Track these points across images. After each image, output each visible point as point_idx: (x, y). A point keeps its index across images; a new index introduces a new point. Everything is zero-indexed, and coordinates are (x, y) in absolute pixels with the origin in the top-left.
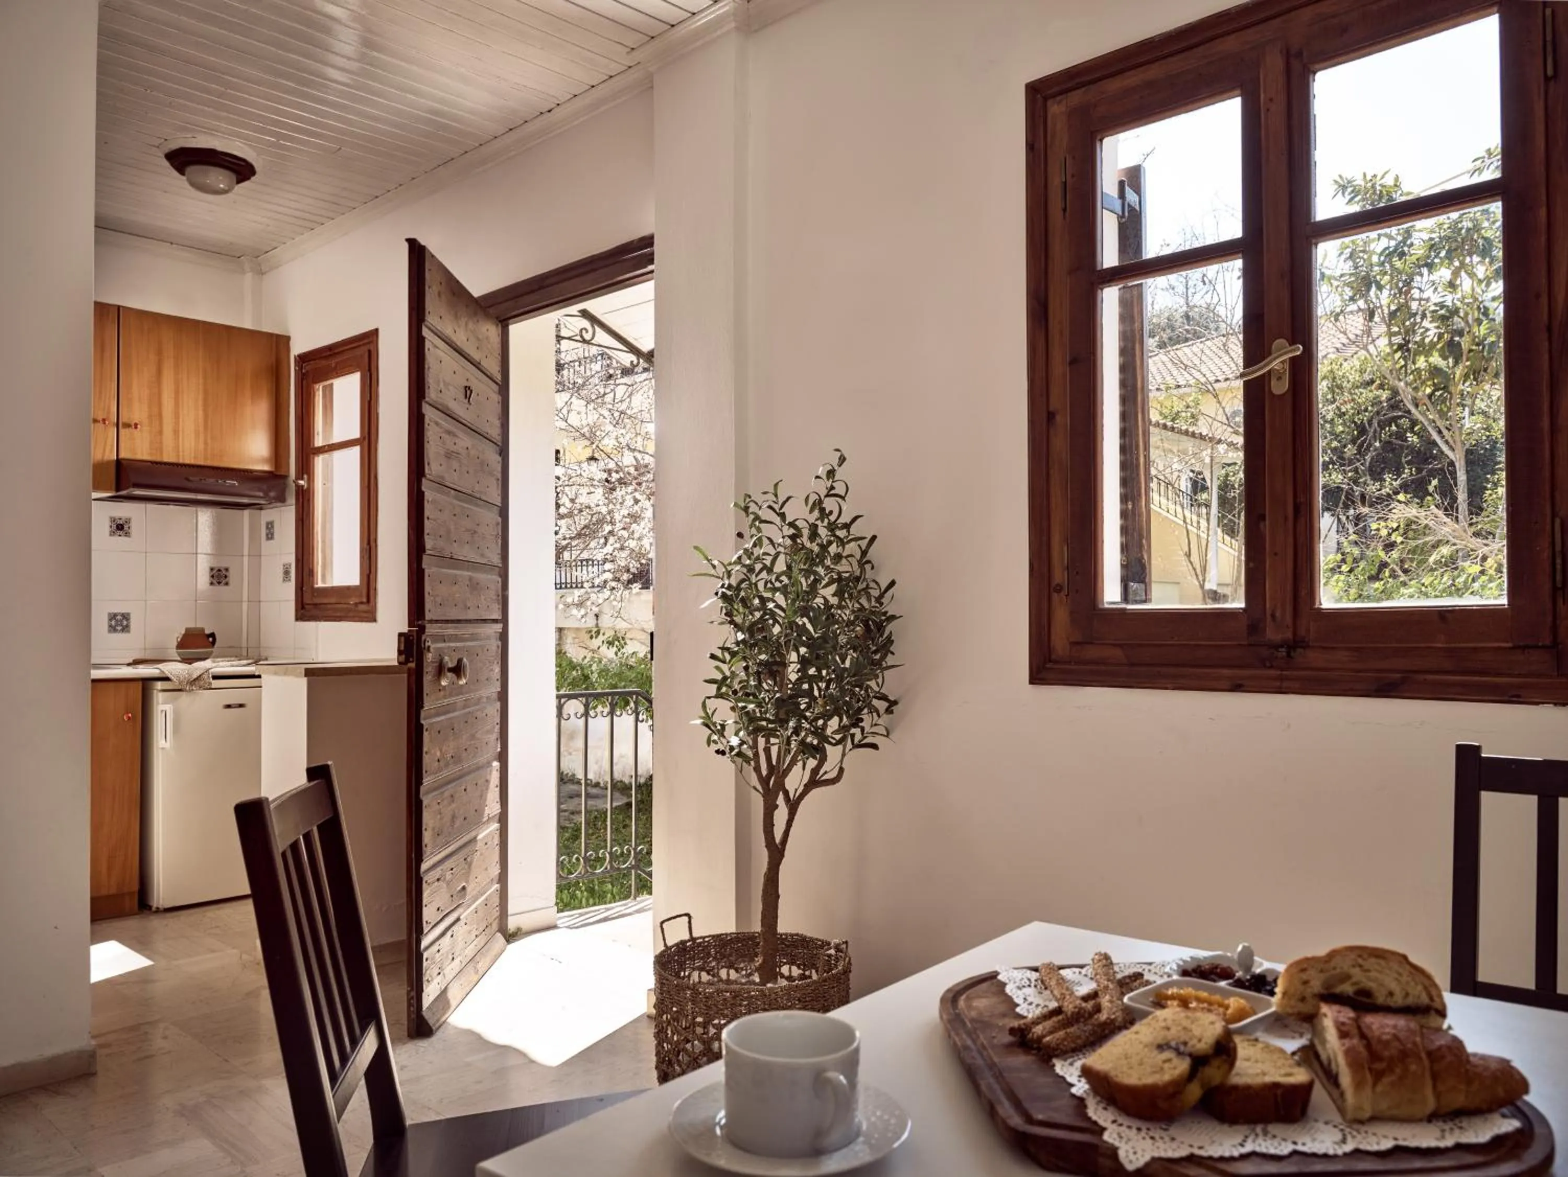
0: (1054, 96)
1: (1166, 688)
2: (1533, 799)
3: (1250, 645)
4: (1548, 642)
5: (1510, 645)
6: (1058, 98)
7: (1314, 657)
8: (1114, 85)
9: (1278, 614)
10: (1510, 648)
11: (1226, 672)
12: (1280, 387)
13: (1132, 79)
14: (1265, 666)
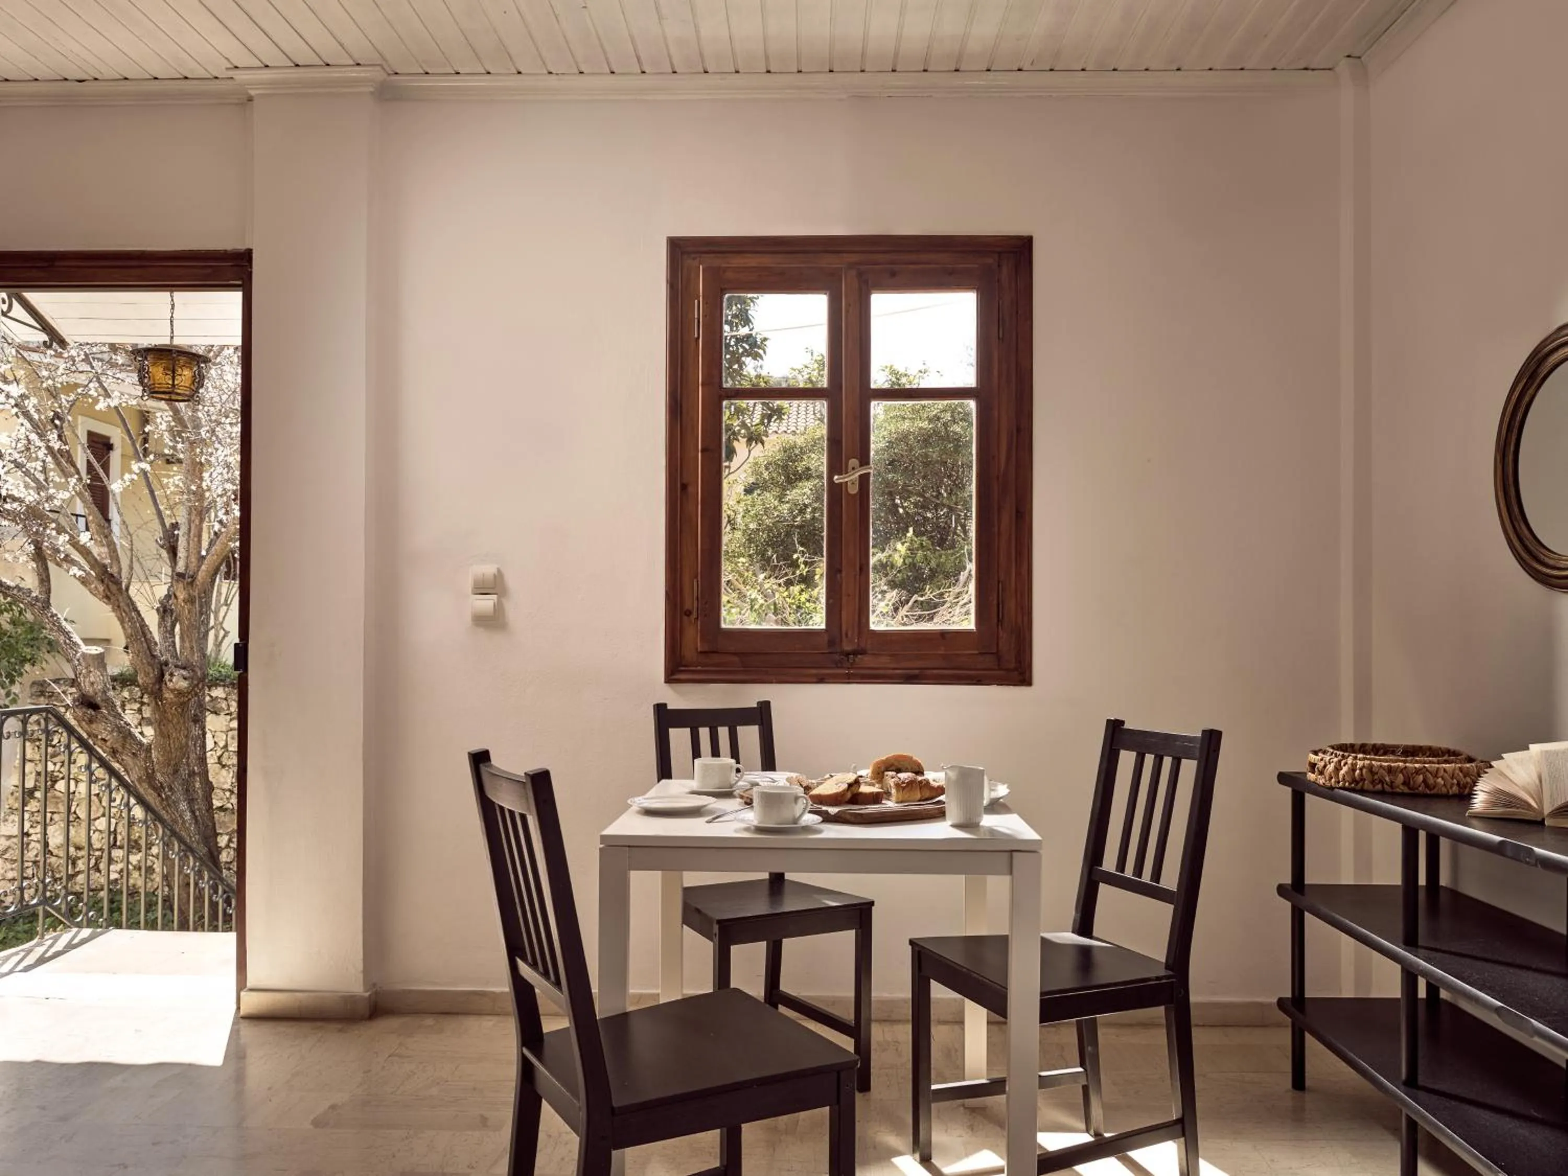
0: (689, 253)
1: (771, 682)
2: (688, 730)
3: (830, 653)
4: (995, 651)
5: (976, 652)
6: (693, 256)
7: (866, 661)
8: (737, 261)
9: (849, 635)
10: (977, 654)
11: (814, 671)
12: (854, 490)
13: (752, 261)
14: (838, 668)
